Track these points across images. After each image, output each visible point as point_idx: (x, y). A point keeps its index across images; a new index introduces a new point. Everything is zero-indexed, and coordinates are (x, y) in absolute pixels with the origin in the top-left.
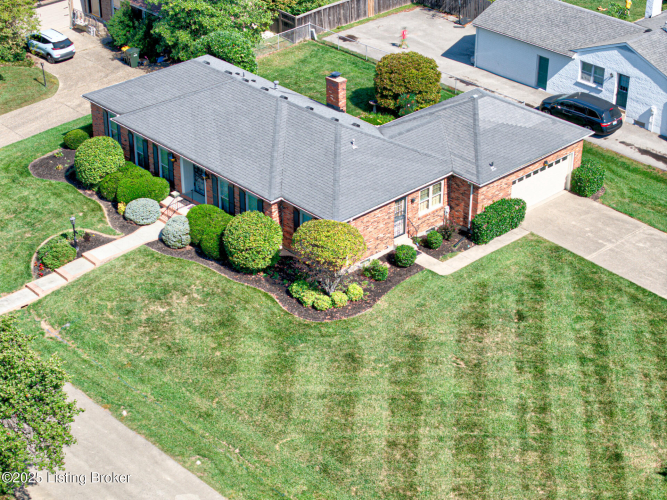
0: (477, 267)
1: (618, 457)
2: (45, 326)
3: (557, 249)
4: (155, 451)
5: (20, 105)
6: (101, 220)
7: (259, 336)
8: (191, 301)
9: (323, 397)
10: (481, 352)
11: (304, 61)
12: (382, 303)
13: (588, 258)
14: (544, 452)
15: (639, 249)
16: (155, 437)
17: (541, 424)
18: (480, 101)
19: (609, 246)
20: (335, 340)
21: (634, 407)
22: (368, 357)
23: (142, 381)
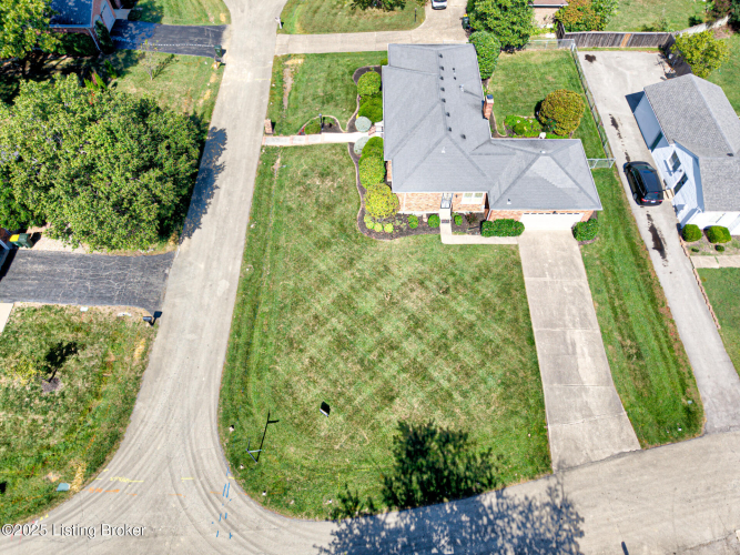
0: (463, 247)
1: (392, 399)
2: (278, 161)
3: (518, 264)
4: (241, 253)
5: (393, 29)
6: (347, 119)
7: (333, 223)
8: (332, 185)
9: (319, 273)
10: (405, 296)
11: (548, 64)
12: (397, 241)
13: (526, 279)
14: (365, 370)
15: (562, 291)
16: (249, 246)
17: (381, 355)
18: (541, 158)
19: (548, 279)
20: (356, 247)
21: (432, 380)
22: (359, 265)
23: (277, 214)
